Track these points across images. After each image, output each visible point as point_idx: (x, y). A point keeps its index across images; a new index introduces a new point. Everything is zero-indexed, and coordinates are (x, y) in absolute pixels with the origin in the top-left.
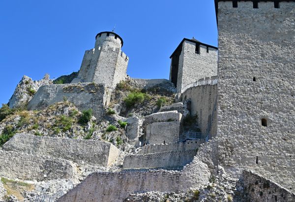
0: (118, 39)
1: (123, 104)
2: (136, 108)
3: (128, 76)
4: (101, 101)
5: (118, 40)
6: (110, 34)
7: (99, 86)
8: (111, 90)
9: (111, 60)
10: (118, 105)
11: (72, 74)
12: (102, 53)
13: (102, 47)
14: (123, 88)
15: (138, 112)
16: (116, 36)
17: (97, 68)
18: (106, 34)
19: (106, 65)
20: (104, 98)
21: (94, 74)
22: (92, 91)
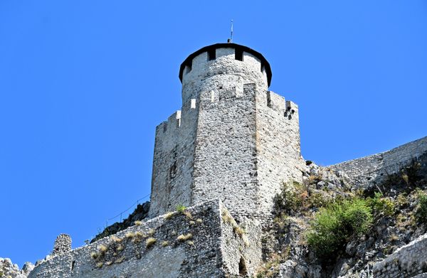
0: (246, 57)
1: (306, 256)
2: (354, 256)
3: (308, 163)
4: (215, 261)
5: (250, 62)
6: (218, 51)
7: (201, 215)
8: (257, 222)
9: (238, 127)
10: (289, 263)
11: (136, 211)
12: (203, 114)
13: (198, 98)
14: (299, 204)
15: (362, 266)
16: (240, 52)
17: (199, 165)
18: (205, 55)
19: (225, 148)
20: (222, 247)
21: (193, 187)
22: (181, 237)
